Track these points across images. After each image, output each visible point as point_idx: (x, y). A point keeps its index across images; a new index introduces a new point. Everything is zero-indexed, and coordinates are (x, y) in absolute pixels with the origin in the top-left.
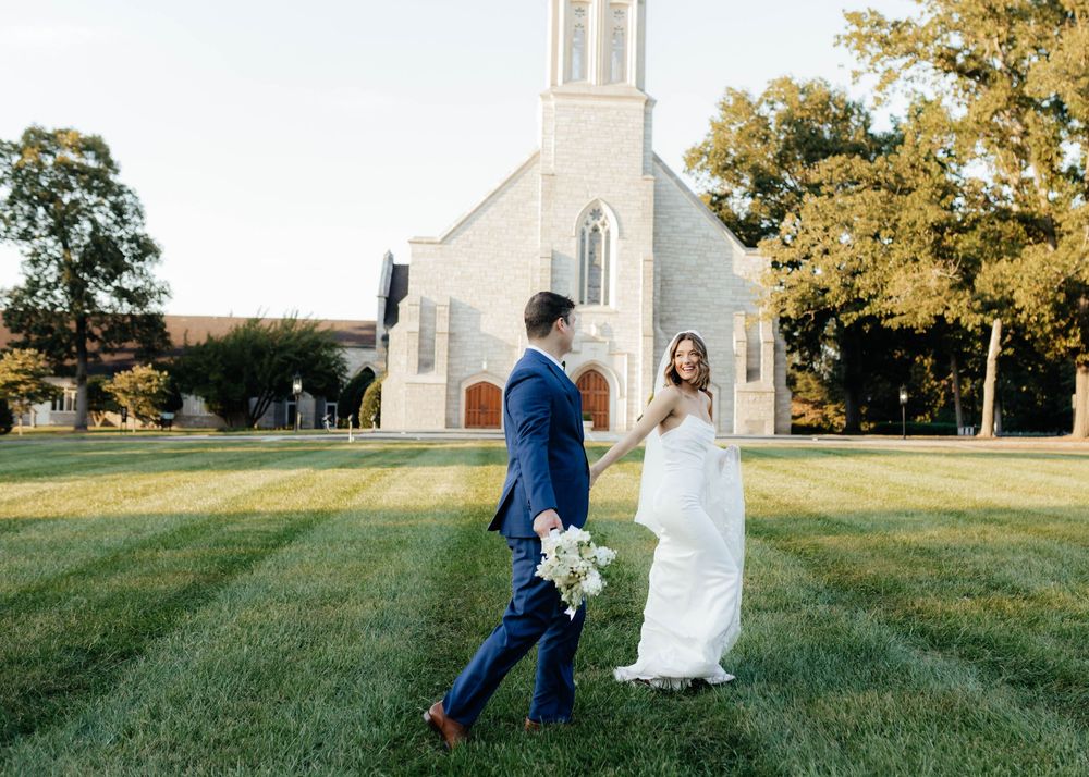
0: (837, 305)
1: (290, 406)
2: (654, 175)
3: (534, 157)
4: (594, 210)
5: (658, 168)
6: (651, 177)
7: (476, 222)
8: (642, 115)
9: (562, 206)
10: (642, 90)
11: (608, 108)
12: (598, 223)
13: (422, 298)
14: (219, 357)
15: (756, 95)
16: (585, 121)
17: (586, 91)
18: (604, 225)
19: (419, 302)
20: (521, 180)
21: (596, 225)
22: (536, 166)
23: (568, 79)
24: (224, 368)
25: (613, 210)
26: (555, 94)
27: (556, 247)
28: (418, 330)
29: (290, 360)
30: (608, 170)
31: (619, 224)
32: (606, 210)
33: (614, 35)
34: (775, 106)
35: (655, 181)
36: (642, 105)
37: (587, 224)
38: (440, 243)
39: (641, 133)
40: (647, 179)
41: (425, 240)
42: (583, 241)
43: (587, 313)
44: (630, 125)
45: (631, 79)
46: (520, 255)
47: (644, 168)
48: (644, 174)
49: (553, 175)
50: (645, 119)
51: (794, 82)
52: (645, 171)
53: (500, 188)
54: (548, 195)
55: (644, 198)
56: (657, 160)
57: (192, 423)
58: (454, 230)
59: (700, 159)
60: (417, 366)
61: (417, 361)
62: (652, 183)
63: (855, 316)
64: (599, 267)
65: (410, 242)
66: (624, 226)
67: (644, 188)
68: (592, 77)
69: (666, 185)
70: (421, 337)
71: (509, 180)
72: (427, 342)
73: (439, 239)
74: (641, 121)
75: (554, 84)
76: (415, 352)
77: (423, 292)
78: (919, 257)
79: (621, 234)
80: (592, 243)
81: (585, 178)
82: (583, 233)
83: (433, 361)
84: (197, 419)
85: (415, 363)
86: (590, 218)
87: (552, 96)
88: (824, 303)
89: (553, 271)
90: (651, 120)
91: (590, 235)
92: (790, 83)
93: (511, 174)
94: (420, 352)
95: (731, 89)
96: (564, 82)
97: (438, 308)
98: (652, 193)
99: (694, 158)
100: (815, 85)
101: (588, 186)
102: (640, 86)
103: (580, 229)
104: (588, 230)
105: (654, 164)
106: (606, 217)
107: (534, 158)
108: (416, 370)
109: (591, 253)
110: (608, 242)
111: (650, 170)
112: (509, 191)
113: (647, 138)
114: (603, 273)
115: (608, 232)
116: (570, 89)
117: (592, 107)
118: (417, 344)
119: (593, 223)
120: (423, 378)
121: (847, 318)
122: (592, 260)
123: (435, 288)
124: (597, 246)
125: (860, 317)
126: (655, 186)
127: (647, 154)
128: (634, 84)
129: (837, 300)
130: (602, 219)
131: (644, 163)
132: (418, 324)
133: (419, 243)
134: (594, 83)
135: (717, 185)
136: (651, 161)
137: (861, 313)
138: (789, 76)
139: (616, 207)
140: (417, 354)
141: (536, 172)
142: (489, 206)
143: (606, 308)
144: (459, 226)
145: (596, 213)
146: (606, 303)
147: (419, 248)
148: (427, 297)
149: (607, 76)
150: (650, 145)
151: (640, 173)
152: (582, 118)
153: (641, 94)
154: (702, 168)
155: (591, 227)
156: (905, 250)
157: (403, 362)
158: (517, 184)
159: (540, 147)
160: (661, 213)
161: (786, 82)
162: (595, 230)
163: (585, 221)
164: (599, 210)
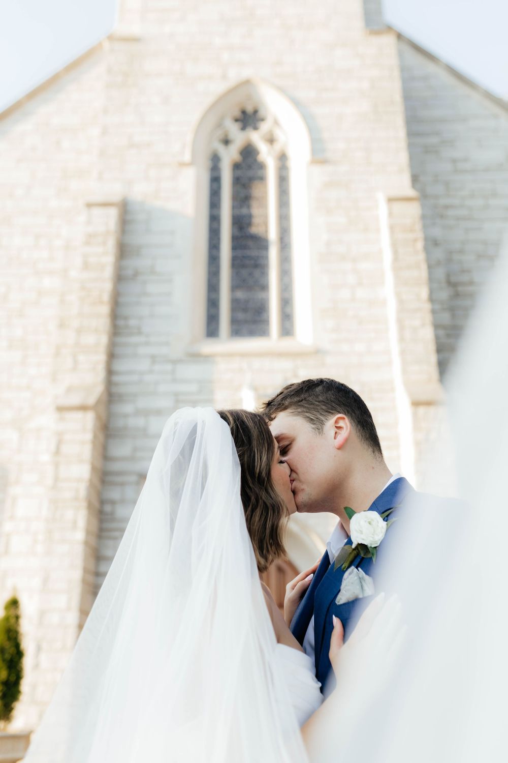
4: (244, 112)
18: (271, 140)
21: (249, 144)
25: (297, 103)
27: (139, 192)
32: (275, 105)
37: (226, 142)
42: (215, 180)
43: (230, 355)
64: (261, 243)
66: (327, 135)
79: (319, 157)
80: (240, 183)
82: (215, 160)
86: (233, 129)
89: (123, 251)
91: (236, 166)
103: (204, 152)
104: (229, 156)
106: (276, 123)
110: (283, 180)
114: (273, 254)
115: (283, 158)
119: (241, 138)
122: (241, 224)
124: (256, 191)
130: (264, 127)
139: (303, 95)
143: (286, 344)
145: (249, 117)
146: (287, 330)
155: (236, 148)
162: (249, 152)
163: (219, 134)
164: (256, 112)
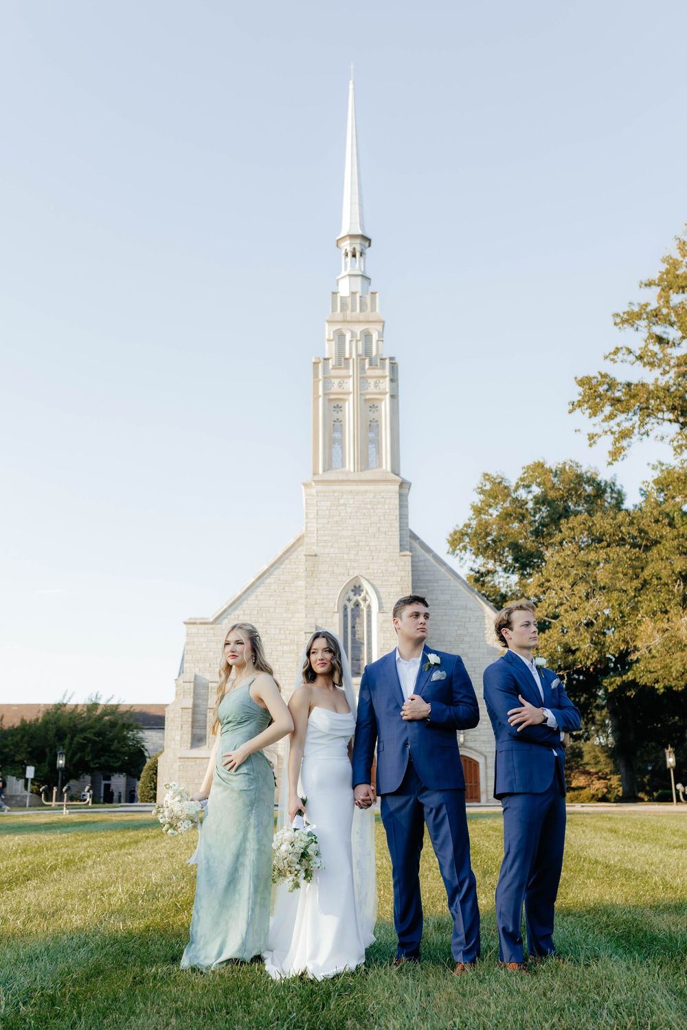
0: (589, 663)
1: (105, 785)
2: (411, 551)
3: (298, 540)
4: (355, 587)
5: (416, 545)
6: (408, 553)
7: (246, 602)
8: (398, 496)
9: (324, 584)
10: (398, 475)
11: (366, 492)
12: (359, 598)
13: (196, 676)
14: (26, 739)
15: (512, 479)
16: (345, 505)
17: (344, 478)
18: (365, 600)
19: (193, 680)
20: (286, 562)
21: (357, 601)
22: (300, 548)
23: (328, 467)
24: (30, 749)
25: (373, 586)
26: (315, 481)
27: (320, 623)
28: (191, 706)
29: (89, 740)
30: (367, 548)
31: (379, 598)
32: (366, 586)
33: (371, 426)
34: (531, 489)
35: (412, 557)
36: (397, 487)
37: (349, 600)
38: (212, 623)
39: (397, 512)
40: (404, 556)
41: (198, 621)
42: (345, 616)
44: (387, 507)
45: (387, 465)
46: (288, 632)
47: (401, 545)
48: (401, 551)
49: (316, 555)
50: (400, 501)
51: (547, 466)
52: (402, 548)
53: (267, 570)
54: (311, 573)
55: (403, 573)
56: (414, 537)
57: (14, 802)
58: (225, 611)
59: (461, 540)
60: (190, 740)
61: (190, 736)
62: (410, 558)
63: (618, 680)
65: (185, 623)
66: (384, 601)
67: (402, 563)
68: (350, 465)
69: (425, 561)
70: (194, 713)
71: (276, 563)
72: (200, 717)
73: (211, 620)
74: (397, 501)
75: (315, 473)
76: (188, 728)
77: (197, 670)
78: (668, 608)
80: (354, 617)
81: (345, 557)
82: (345, 608)
83: (205, 736)
84: (18, 799)
85: (188, 737)
86: (351, 594)
87: (313, 484)
88: (574, 662)
90: (407, 501)
91: (352, 610)
92: (543, 466)
93: (278, 556)
94: (193, 727)
95: (487, 475)
96: (324, 471)
97: (210, 685)
98: (410, 568)
99: (457, 540)
100: (567, 467)
101: (349, 564)
102: (396, 471)
103: (342, 605)
104: (350, 606)
105: (410, 541)
106: (367, 593)
107: (300, 540)
108: (189, 745)
109: (353, 627)
110: (369, 616)
111: (408, 547)
112: (276, 573)
113: (403, 517)
114: (365, 647)
115: (369, 607)
116: (331, 476)
117: (351, 492)
118: (190, 720)
119: (354, 599)
120: (196, 753)
121: (611, 684)
122: (354, 634)
123: (208, 665)
125: (623, 682)
126: (412, 562)
127: (404, 532)
128: (389, 469)
129: (588, 658)
130: (363, 594)
131: (400, 541)
132: (192, 700)
133: (194, 623)
134: (352, 470)
135: (480, 563)
136: (408, 539)
137: (625, 677)
138: (541, 461)
139: (375, 583)
140: (190, 729)
141: (301, 552)
142: (258, 587)
144: (230, 606)
145: (357, 590)
147: (194, 629)
148: (200, 674)
149: (364, 462)
150: (407, 524)
151: (399, 550)
152: (342, 501)
153: (397, 478)
154: (465, 548)
155: (352, 603)
156: (654, 602)
157: (178, 738)
158: (283, 566)
159: (304, 531)
160: (420, 588)
161: (540, 466)
162: (357, 605)
163: (347, 597)
164: (360, 587)
